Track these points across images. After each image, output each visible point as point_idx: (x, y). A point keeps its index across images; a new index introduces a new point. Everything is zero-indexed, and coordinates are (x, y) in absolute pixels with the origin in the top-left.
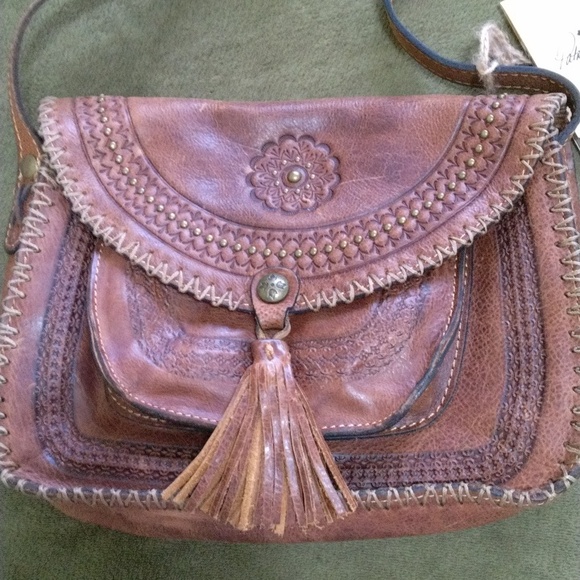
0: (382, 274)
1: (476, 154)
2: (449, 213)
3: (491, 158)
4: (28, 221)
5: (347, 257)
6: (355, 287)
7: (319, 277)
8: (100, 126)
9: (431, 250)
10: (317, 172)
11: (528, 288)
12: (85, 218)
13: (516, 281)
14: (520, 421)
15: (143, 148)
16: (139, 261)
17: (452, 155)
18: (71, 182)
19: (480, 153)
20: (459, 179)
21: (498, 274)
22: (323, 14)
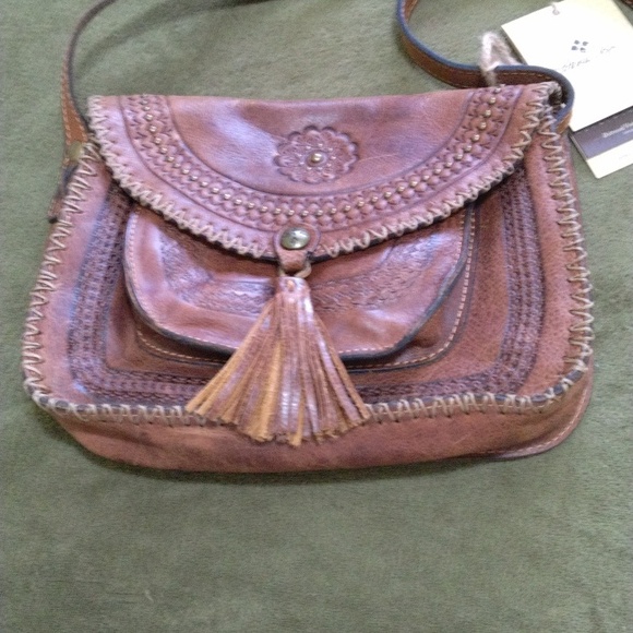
0: (395, 223)
1: (480, 130)
2: (455, 176)
3: (493, 133)
4: (72, 187)
5: (363, 214)
6: (370, 233)
7: (337, 230)
8: (142, 113)
9: (440, 204)
10: (338, 155)
11: (528, 235)
12: (125, 184)
13: (517, 231)
14: (522, 343)
15: (180, 133)
16: (172, 216)
17: (466, 123)
18: (114, 156)
19: (484, 129)
20: (465, 152)
21: (502, 230)
22: (345, 39)
